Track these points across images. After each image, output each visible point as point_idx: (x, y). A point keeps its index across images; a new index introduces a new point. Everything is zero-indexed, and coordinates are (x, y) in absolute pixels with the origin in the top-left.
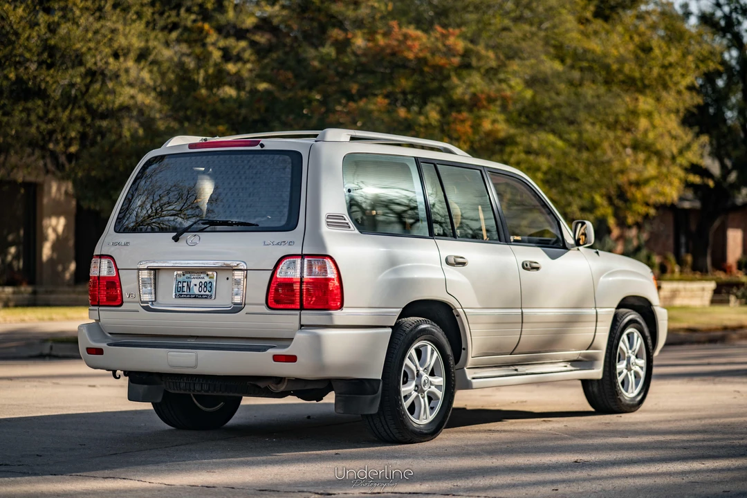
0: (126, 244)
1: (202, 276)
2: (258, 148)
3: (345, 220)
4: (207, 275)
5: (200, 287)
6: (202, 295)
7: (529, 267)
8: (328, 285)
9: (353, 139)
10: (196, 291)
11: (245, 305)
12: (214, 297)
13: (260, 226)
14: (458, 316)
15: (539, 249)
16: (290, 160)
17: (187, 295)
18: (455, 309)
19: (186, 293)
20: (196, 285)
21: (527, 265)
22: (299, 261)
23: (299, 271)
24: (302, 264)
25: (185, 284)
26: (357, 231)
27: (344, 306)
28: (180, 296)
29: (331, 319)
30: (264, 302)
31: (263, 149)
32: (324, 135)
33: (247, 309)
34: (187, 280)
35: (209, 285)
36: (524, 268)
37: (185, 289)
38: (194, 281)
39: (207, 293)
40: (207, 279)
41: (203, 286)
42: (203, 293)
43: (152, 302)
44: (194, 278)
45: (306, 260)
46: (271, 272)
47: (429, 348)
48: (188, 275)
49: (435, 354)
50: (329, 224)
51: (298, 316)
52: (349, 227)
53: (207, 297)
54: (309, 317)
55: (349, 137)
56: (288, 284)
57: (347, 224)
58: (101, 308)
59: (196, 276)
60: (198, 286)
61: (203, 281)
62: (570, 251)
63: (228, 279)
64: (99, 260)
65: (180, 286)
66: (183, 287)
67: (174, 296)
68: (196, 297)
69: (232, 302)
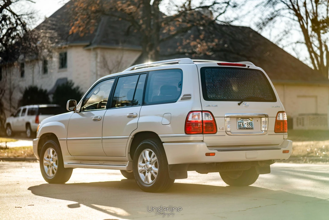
0: (216, 106)
1: (247, 120)
4: (250, 119)
10: (246, 126)
11: (268, 131)
12: (254, 128)
19: (242, 127)
20: (245, 124)
25: (241, 123)
28: (240, 128)
30: (274, 130)
34: (242, 122)
35: (251, 124)
37: (242, 125)
38: (245, 122)
39: (251, 127)
40: (249, 121)
41: (248, 124)
42: (249, 127)
43: (230, 131)
46: (276, 118)
48: (242, 120)
51: (283, 135)
53: (252, 129)
58: (204, 135)
59: (245, 120)
63: (257, 121)
64: (201, 113)
65: (239, 124)
66: (241, 124)
67: (238, 128)
68: (247, 129)
69: (261, 130)
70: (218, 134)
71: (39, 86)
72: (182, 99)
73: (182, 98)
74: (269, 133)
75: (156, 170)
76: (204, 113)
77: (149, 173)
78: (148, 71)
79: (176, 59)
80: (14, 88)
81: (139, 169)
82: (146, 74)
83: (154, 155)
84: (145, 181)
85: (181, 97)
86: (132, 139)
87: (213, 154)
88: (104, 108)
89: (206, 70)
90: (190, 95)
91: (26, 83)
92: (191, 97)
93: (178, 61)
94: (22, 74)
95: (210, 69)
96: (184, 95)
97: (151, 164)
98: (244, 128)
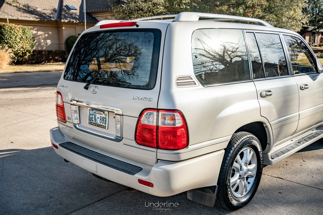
1: (101, 113)
2: (135, 27)
3: (192, 79)
4: (104, 113)
5: (101, 120)
6: (101, 126)
7: (304, 88)
8: (176, 132)
9: (201, 19)
10: (98, 121)
11: (123, 138)
12: (107, 128)
13: (132, 84)
14: (266, 127)
15: (307, 76)
16: (153, 36)
17: (94, 123)
18: (265, 124)
21: (302, 87)
22: (155, 113)
23: (155, 121)
24: (158, 116)
25: (93, 116)
26: (201, 86)
27: (190, 144)
28: (90, 123)
29: (179, 157)
30: (134, 139)
31: (138, 28)
32: (179, 17)
33: (124, 141)
34: (94, 114)
35: (105, 120)
36: (301, 89)
38: (98, 116)
39: (104, 124)
40: (103, 116)
41: (102, 120)
42: (101, 124)
43: (78, 124)
44: (97, 113)
45: (160, 113)
46: (137, 119)
47: (249, 150)
48: (95, 111)
49: (252, 152)
50: (178, 84)
51: (155, 153)
52: (195, 84)
53: (104, 127)
54: (163, 154)
55: (199, 17)
56: (149, 129)
57: (194, 82)
58: (59, 122)
59: (98, 112)
60: (99, 119)
61: (102, 116)
62: (321, 74)
63: (114, 117)
65: (91, 117)
66: (93, 118)
67: (88, 123)
68: (99, 126)
70: (67, 123)
87: (57, 147)
98: (95, 124)
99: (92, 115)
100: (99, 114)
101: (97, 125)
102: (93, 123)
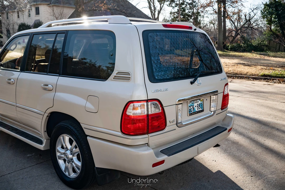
1: (198, 101)
6: (199, 111)
10: (196, 109)
28: (191, 114)
31: (195, 31)
35: (201, 105)
38: (195, 105)
39: (201, 109)
40: (200, 102)
41: (199, 106)
46: (223, 93)
48: (192, 102)
53: (201, 111)
58: (150, 135)
60: (197, 107)
61: (198, 103)
64: (145, 104)
65: (190, 108)
66: (191, 109)
67: (189, 115)
69: (210, 111)
70: (167, 129)
71: (26, 23)
72: (115, 78)
73: (115, 76)
74: (217, 112)
75: (79, 164)
76: (149, 103)
77: (70, 164)
78: (67, 30)
79: (103, 16)
80: (14, 23)
81: (58, 155)
82: (64, 34)
83: (76, 145)
84: (65, 171)
85: (114, 74)
86: (47, 116)
87: (162, 162)
88: (18, 69)
89: (150, 34)
90: (128, 74)
91: (20, 21)
92: (130, 77)
93: (108, 19)
94: (18, 17)
95: (155, 33)
96: (119, 73)
97: (72, 154)
98: (194, 113)
99: (191, 106)
100: (196, 102)
101: (196, 113)
102: (193, 113)
